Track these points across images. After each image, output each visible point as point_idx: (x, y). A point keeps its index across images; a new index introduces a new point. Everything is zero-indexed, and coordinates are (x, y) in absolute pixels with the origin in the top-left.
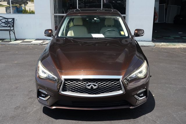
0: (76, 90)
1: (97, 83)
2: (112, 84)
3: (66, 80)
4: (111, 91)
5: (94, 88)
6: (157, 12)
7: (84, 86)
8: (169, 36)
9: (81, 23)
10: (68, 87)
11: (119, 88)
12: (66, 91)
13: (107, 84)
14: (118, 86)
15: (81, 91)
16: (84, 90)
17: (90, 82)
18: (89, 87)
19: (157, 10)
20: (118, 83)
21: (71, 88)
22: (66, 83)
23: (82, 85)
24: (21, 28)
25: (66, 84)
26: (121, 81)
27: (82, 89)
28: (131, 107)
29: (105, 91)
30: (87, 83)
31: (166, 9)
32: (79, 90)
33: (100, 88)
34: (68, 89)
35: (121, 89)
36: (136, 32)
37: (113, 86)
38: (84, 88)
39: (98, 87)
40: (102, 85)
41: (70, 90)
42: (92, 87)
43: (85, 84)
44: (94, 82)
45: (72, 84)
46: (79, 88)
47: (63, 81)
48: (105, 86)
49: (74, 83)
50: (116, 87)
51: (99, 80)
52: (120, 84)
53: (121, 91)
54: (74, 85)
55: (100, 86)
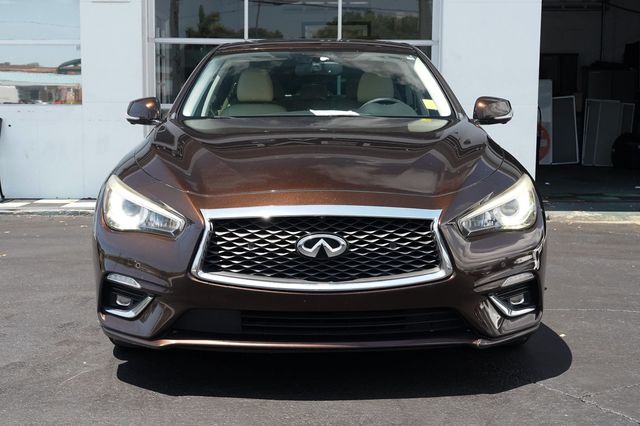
0: (259, 267)
1: (341, 235)
2: (403, 240)
3: (219, 224)
4: (397, 272)
5: (330, 255)
6: (548, 124)
7: (292, 246)
8: (601, 195)
9: (266, 94)
10: (227, 253)
11: (429, 257)
12: (215, 268)
13: (382, 241)
14: (426, 248)
15: (280, 267)
16: (291, 263)
17: (313, 230)
18: (311, 252)
19: (548, 118)
20: (425, 238)
21: (237, 258)
22: (220, 239)
23: (283, 242)
24: (27, 157)
25: (219, 243)
26: (436, 229)
27: (281, 258)
28: (478, 342)
29: (375, 271)
30: (303, 235)
31: (580, 115)
32: (270, 263)
33: (353, 255)
34: (226, 262)
35: (439, 262)
36: (481, 105)
37: (405, 249)
38: (291, 255)
39: (347, 251)
40: (361, 242)
41: (236, 267)
42: (322, 248)
43: (293, 238)
44: (330, 231)
45: (241, 240)
46: (271, 254)
47: (208, 229)
48: (372, 246)
49: (252, 236)
50: (417, 253)
51: (350, 225)
52: (435, 243)
53: (437, 269)
54: (252, 245)
55: (352, 246)
